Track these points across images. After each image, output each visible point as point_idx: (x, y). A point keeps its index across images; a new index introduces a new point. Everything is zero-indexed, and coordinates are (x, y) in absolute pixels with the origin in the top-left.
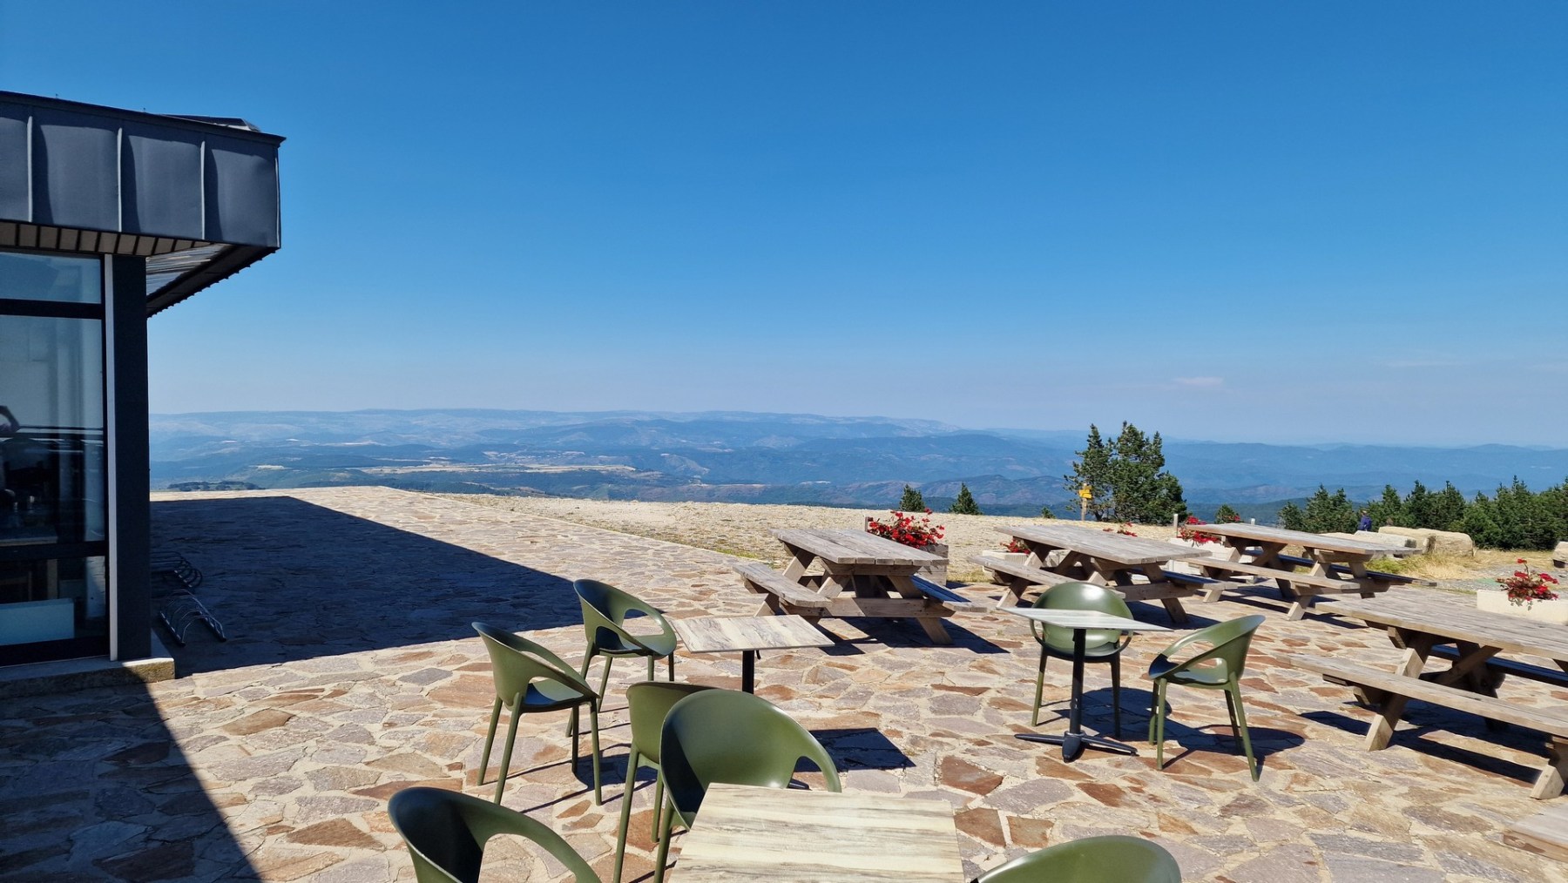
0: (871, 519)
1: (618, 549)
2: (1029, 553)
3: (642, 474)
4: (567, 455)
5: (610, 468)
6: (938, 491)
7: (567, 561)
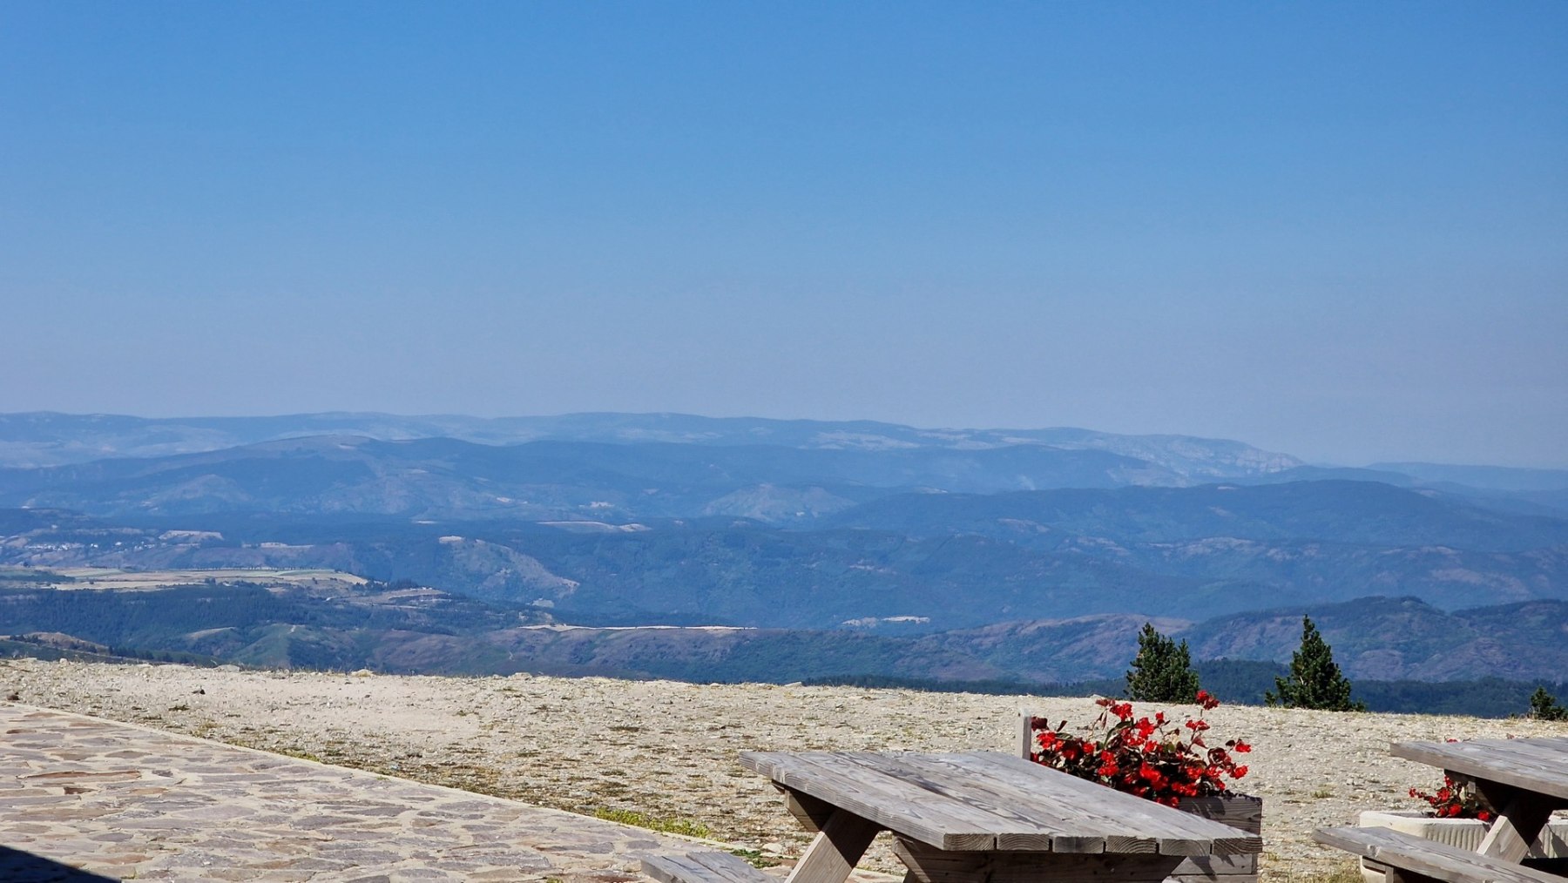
0: (1040, 724)
1: (313, 810)
2: (1492, 819)
3: (387, 596)
4: (173, 542)
5: (295, 578)
6: (1238, 643)
7: (167, 845)
